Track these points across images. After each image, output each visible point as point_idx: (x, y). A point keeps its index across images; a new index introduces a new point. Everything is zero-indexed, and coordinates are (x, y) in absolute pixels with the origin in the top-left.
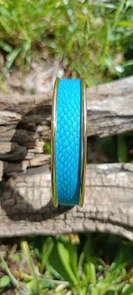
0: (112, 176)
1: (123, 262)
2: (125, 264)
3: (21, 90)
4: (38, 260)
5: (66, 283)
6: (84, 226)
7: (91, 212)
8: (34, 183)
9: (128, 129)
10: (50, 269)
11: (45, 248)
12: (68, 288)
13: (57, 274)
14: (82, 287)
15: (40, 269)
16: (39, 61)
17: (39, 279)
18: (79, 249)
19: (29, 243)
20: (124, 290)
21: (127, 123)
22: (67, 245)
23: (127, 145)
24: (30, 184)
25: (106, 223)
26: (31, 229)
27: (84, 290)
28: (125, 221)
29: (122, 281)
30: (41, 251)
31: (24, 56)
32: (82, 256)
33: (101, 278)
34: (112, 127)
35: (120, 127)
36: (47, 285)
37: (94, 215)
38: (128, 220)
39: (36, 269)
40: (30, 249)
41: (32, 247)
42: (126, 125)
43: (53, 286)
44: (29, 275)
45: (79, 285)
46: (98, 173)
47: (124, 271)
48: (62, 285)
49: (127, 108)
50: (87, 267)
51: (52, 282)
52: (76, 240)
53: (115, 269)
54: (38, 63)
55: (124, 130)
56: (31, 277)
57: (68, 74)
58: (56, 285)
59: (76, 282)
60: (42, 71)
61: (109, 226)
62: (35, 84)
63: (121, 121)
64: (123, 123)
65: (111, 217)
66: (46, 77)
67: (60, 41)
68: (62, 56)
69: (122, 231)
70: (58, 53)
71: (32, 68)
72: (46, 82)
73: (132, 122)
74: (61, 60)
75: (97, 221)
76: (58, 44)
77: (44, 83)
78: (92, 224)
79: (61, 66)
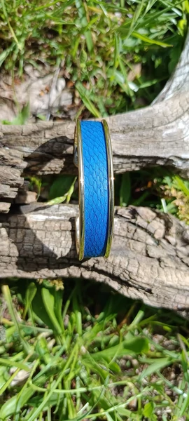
1: (113, 313)
2: (115, 315)
3: (10, 103)
4: (21, 305)
5: (51, 331)
6: (68, 272)
9: (129, 169)
10: (33, 316)
11: (28, 293)
12: (52, 336)
13: (41, 322)
14: (66, 336)
15: (22, 315)
16: (35, 64)
17: (20, 325)
18: (64, 295)
19: (10, 287)
20: (112, 341)
21: (127, 163)
22: (52, 291)
23: (133, 183)
24: (13, 225)
25: (92, 271)
26: (12, 273)
27: (69, 338)
28: (110, 270)
29: (111, 332)
30: (24, 296)
31: (15, 57)
32: (68, 303)
33: (89, 328)
35: (120, 167)
36: (30, 332)
38: (113, 270)
39: (19, 315)
40: (12, 294)
41: (13, 292)
42: (128, 165)
43: (35, 333)
44: (11, 321)
45: (63, 333)
47: (115, 322)
48: (46, 332)
49: (127, 146)
50: (73, 315)
51: (35, 329)
52: (60, 286)
53: (103, 319)
54: (33, 66)
55: (124, 170)
56: (11, 323)
57: (70, 85)
58: (39, 333)
59: (60, 331)
60: (39, 78)
61: (95, 275)
62: (28, 96)
63: (121, 160)
64: (123, 163)
65: (96, 266)
66: (44, 87)
67: (63, 39)
68: (64, 60)
69: (107, 281)
70: (60, 55)
71: (24, 72)
72: (43, 94)
73: (133, 162)
74: (63, 65)
75: (82, 269)
76: (59, 43)
77: (40, 95)
78: (77, 271)
79: (61, 73)
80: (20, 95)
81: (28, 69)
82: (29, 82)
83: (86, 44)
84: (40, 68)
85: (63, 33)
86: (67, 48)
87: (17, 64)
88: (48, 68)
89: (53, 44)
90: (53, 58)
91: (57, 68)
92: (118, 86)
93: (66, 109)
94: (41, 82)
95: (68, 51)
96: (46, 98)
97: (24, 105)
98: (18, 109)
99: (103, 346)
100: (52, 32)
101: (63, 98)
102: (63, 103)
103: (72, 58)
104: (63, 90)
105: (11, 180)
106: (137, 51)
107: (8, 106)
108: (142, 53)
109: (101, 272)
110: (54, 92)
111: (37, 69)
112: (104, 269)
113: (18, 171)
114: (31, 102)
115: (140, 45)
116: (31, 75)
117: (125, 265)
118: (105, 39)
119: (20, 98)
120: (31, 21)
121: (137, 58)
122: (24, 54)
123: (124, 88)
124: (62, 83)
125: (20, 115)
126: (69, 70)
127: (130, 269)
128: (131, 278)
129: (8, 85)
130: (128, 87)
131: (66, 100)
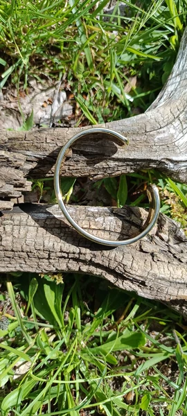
0: (100, 219)
1: (111, 308)
2: (113, 311)
3: (15, 113)
4: (24, 302)
6: (68, 267)
7: (74, 253)
8: (20, 221)
9: (124, 172)
10: (35, 311)
11: (30, 288)
12: (53, 331)
13: (42, 317)
14: (66, 330)
15: (25, 311)
16: (38, 78)
17: (23, 320)
18: (64, 290)
19: (13, 284)
21: (122, 166)
22: (53, 285)
24: (16, 222)
25: (89, 265)
26: (15, 267)
27: (68, 333)
28: (106, 264)
29: (109, 328)
30: (26, 293)
31: (20, 71)
32: (68, 297)
33: (88, 324)
34: (106, 168)
35: (116, 169)
36: (32, 328)
37: (77, 256)
38: (109, 263)
39: (21, 311)
40: (15, 291)
41: (17, 289)
42: (123, 168)
43: (37, 328)
44: (14, 316)
45: (63, 328)
46: (87, 216)
47: (113, 319)
48: (48, 327)
50: (73, 311)
51: (37, 324)
52: (60, 280)
53: (101, 313)
54: (37, 80)
55: (120, 172)
56: (15, 318)
57: (71, 97)
58: (40, 328)
59: (61, 326)
60: (42, 91)
61: (92, 268)
62: (32, 107)
63: (117, 163)
64: (118, 166)
65: (93, 259)
66: (46, 99)
67: (65, 55)
68: (65, 74)
69: (104, 274)
70: (62, 70)
71: (29, 86)
72: (45, 105)
73: (128, 165)
74: (64, 78)
75: (80, 263)
76: (61, 59)
77: (43, 106)
78: (75, 265)
79: (63, 86)
80: (25, 106)
81: (33, 83)
82: (33, 94)
83: (85, 59)
84: (43, 81)
85: (64, 50)
86: (69, 63)
87: (22, 79)
88: (50, 81)
89: (56, 60)
90: (55, 73)
91: (59, 82)
92: (115, 97)
93: (67, 119)
94: (44, 94)
95: (69, 66)
96: (48, 108)
97: (28, 115)
98: (23, 119)
99: (101, 341)
100: (54, 49)
101: (64, 109)
102: (64, 113)
103: (73, 71)
104: (65, 101)
105: (15, 180)
106: (133, 65)
107: (14, 116)
108: (137, 67)
109: (98, 266)
110: (56, 102)
111: (40, 83)
112: (101, 262)
113: (21, 172)
114: (34, 112)
115: (135, 59)
116: (35, 88)
117: (120, 258)
118: (103, 55)
119: (25, 109)
120: (34, 40)
121: (133, 72)
122: (29, 70)
123: (121, 99)
124: (64, 94)
125: (25, 125)
126: (70, 83)
127: (124, 262)
128: (125, 271)
129: (14, 97)
130: (124, 97)
131: (68, 110)
